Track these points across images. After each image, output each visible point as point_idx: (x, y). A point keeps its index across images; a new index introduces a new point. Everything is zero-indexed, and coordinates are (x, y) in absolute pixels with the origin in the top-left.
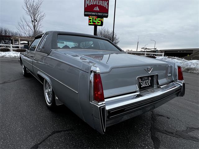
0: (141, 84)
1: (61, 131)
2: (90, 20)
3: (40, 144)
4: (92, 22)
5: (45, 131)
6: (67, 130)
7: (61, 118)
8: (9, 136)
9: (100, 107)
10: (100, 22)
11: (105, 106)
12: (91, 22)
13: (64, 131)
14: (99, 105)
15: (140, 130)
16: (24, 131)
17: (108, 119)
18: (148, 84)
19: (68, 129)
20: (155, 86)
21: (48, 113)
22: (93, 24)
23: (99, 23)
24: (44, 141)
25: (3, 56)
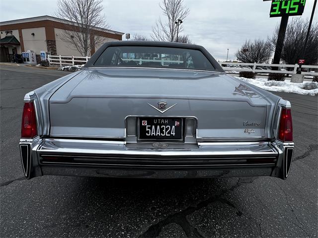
0: (147, 130)
2: (273, 6)
4: (277, 10)
10: (297, 6)
12: (275, 11)
18: (169, 133)
22: (279, 13)
23: (294, 9)
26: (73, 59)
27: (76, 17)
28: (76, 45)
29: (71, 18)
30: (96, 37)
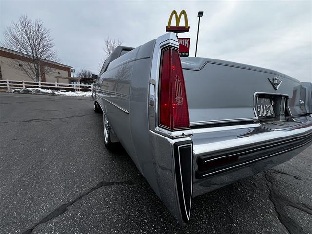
0: (259, 110)
1: (113, 183)
3: (71, 204)
5: (89, 181)
6: (122, 183)
7: (119, 162)
8: (37, 182)
9: (176, 145)
11: (191, 142)
13: (118, 184)
14: (173, 138)
15: (251, 197)
16: (61, 177)
17: (198, 180)
18: (270, 113)
19: (124, 180)
20: (282, 118)
21: (104, 153)
24: (81, 198)
25: (83, 96)
26: (24, 84)
27: (26, 48)
28: (27, 72)
29: (21, 49)
30: (46, 68)
